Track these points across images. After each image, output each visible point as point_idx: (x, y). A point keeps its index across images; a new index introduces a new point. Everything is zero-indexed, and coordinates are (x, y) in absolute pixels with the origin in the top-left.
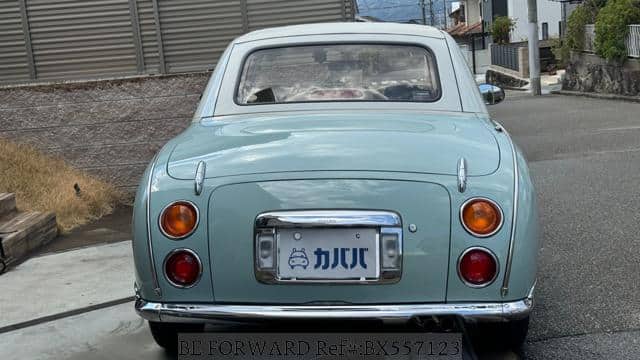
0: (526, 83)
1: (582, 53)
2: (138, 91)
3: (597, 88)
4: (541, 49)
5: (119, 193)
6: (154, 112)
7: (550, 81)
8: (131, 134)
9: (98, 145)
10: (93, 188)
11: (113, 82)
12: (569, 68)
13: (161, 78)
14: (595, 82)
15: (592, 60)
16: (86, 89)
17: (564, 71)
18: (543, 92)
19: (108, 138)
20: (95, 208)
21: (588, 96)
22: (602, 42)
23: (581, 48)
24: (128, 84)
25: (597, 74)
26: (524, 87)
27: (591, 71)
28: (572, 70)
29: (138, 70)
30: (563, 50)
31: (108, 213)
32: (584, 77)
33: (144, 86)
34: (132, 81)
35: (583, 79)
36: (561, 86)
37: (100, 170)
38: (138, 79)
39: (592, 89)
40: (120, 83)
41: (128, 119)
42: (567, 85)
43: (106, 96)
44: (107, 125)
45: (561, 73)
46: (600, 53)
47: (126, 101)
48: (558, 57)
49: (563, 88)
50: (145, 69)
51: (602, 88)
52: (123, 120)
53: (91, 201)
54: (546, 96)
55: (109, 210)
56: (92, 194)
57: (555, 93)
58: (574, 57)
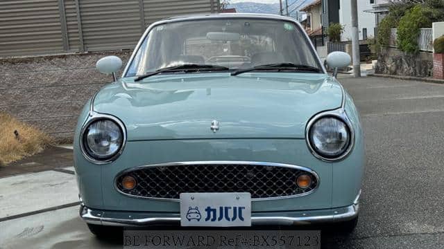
0: (351, 69)
1: (388, 48)
2: (64, 64)
3: (399, 72)
4: (360, 46)
5: (49, 138)
6: (75, 80)
7: (367, 67)
8: (59, 95)
9: (34, 103)
10: (29, 134)
11: (46, 58)
12: (380, 58)
13: (81, 55)
14: (397, 68)
15: (395, 53)
16: (27, 63)
17: (376, 61)
18: (362, 75)
19: (42, 98)
20: (29, 148)
21: (392, 78)
22: (402, 40)
23: (388, 44)
24: (57, 59)
25: (398, 63)
26: (350, 72)
27: (395, 60)
28: (382, 60)
29: (64, 49)
30: (376, 47)
31: (39, 151)
32: (390, 64)
33: (68, 61)
34: (60, 57)
35: (389, 66)
36: (374, 71)
37: (36, 122)
38: (64, 56)
39: (395, 73)
40: (51, 58)
41: (56, 85)
42: (378, 70)
43: (41, 68)
44: (41, 89)
45: (374, 62)
46: (401, 48)
47: (56, 71)
48: (373, 51)
49: (376, 72)
50: (70, 49)
51: (402, 72)
52: (53, 85)
53: (26, 143)
54: (364, 77)
55: (40, 149)
56: (28, 138)
57: (369, 76)
58: (383, 51)
